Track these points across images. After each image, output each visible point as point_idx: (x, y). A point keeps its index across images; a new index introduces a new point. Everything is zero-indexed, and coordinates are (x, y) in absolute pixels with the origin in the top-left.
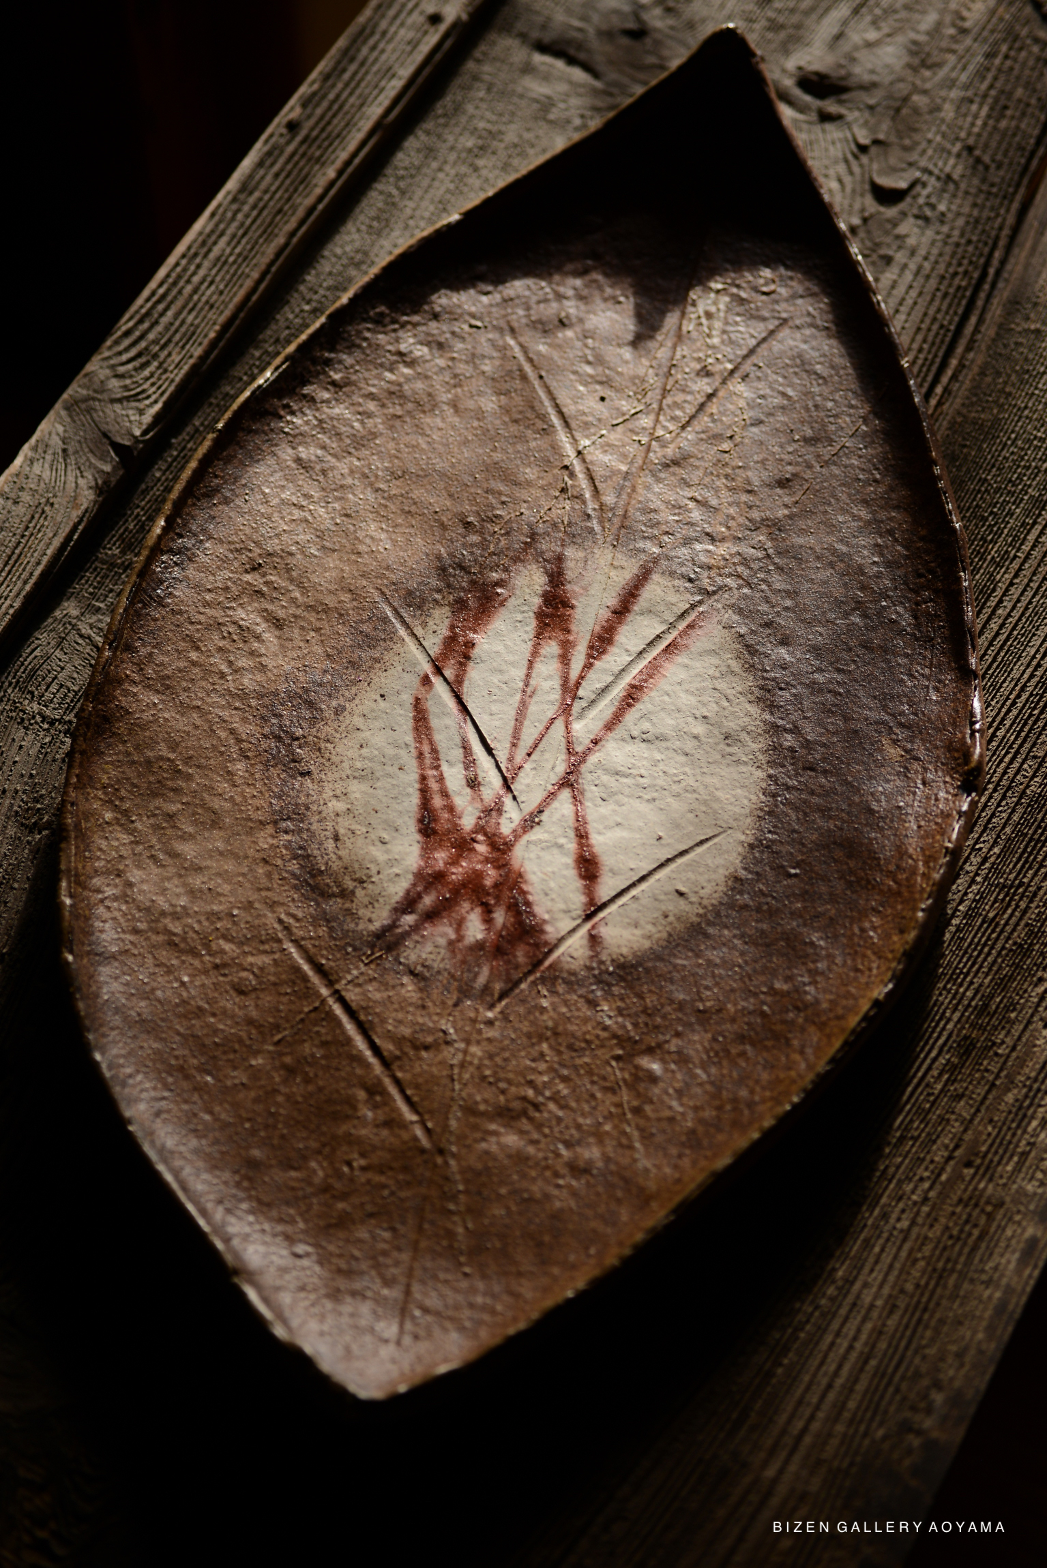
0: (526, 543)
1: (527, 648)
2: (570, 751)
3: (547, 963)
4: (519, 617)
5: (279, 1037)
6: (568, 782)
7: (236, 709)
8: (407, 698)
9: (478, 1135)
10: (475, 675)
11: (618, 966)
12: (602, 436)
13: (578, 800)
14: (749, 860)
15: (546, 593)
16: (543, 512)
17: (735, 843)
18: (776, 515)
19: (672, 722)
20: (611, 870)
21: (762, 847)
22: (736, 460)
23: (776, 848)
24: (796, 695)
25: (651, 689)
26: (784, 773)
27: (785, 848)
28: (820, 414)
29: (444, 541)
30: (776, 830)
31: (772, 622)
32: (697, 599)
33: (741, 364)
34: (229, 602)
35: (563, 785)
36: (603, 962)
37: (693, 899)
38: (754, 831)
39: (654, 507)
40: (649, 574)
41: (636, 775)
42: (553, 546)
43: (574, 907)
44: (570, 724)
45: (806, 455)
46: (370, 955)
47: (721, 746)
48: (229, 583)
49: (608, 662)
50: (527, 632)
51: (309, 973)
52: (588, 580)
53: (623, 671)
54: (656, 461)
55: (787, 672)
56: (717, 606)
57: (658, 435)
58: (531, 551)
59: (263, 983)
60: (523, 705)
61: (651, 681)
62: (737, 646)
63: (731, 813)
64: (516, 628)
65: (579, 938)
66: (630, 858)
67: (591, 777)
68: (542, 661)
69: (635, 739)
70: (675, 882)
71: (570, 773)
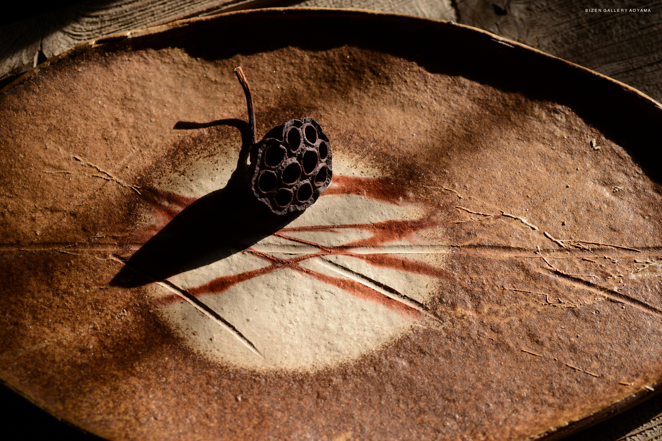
1: (365, 221)
2: (298, 260)
4: (385, 213)
6: (276, 263)
10: (338, 199)
11: (155, 315)
12: (533, 229)
13: (264, 271)
14: (243, 372)
15: (406, 223)
16: (465, 208)
17: (254, 362)
18: (508, 340)
19: (333, 311)
20: (219, 298)
21: (254, 378)
22: (542, 308)
23: (255, 386)
24: (373, 377)
25: (354, 294)
26: (312, 381)
27: (256, 391)
28: (596, 350)
29: (428, 163)
30: (268, 382)
31: (424, 353)
32: (427, 306)
33: (620, 296)
34: (347, 66)
35: (273, 260)
36: (156, 306)
37: (209, 347)
38: (265, 371)
39: (489, 268)
40: (437, 275)
41: (290, 299)
42: (441, 218)
43: (190, 284)
44: (317, 256)
45: (560, 348)
46: (137, 188)
47: (323, 342)
48: (359, 62)
49: (367, 267)
50: (376, 219)
51: (121, 163)
52: (422, 243)
53: (363, 277)
54: (524, 262)
55: (388, 369)
56: (426, 319)
57: (545, 259)
58: (434, 208)
59: (111, 143)
60: (324, 228)
61: (360, 293)
62: (399, 336)
63: (276, 356)
64: (377, 213)
65: (169, 291)
66: (230, 306)
67: (282, 274)
68: (358, 232)
69: (317, 293)
70: (219, 334)
71: (282, 262)
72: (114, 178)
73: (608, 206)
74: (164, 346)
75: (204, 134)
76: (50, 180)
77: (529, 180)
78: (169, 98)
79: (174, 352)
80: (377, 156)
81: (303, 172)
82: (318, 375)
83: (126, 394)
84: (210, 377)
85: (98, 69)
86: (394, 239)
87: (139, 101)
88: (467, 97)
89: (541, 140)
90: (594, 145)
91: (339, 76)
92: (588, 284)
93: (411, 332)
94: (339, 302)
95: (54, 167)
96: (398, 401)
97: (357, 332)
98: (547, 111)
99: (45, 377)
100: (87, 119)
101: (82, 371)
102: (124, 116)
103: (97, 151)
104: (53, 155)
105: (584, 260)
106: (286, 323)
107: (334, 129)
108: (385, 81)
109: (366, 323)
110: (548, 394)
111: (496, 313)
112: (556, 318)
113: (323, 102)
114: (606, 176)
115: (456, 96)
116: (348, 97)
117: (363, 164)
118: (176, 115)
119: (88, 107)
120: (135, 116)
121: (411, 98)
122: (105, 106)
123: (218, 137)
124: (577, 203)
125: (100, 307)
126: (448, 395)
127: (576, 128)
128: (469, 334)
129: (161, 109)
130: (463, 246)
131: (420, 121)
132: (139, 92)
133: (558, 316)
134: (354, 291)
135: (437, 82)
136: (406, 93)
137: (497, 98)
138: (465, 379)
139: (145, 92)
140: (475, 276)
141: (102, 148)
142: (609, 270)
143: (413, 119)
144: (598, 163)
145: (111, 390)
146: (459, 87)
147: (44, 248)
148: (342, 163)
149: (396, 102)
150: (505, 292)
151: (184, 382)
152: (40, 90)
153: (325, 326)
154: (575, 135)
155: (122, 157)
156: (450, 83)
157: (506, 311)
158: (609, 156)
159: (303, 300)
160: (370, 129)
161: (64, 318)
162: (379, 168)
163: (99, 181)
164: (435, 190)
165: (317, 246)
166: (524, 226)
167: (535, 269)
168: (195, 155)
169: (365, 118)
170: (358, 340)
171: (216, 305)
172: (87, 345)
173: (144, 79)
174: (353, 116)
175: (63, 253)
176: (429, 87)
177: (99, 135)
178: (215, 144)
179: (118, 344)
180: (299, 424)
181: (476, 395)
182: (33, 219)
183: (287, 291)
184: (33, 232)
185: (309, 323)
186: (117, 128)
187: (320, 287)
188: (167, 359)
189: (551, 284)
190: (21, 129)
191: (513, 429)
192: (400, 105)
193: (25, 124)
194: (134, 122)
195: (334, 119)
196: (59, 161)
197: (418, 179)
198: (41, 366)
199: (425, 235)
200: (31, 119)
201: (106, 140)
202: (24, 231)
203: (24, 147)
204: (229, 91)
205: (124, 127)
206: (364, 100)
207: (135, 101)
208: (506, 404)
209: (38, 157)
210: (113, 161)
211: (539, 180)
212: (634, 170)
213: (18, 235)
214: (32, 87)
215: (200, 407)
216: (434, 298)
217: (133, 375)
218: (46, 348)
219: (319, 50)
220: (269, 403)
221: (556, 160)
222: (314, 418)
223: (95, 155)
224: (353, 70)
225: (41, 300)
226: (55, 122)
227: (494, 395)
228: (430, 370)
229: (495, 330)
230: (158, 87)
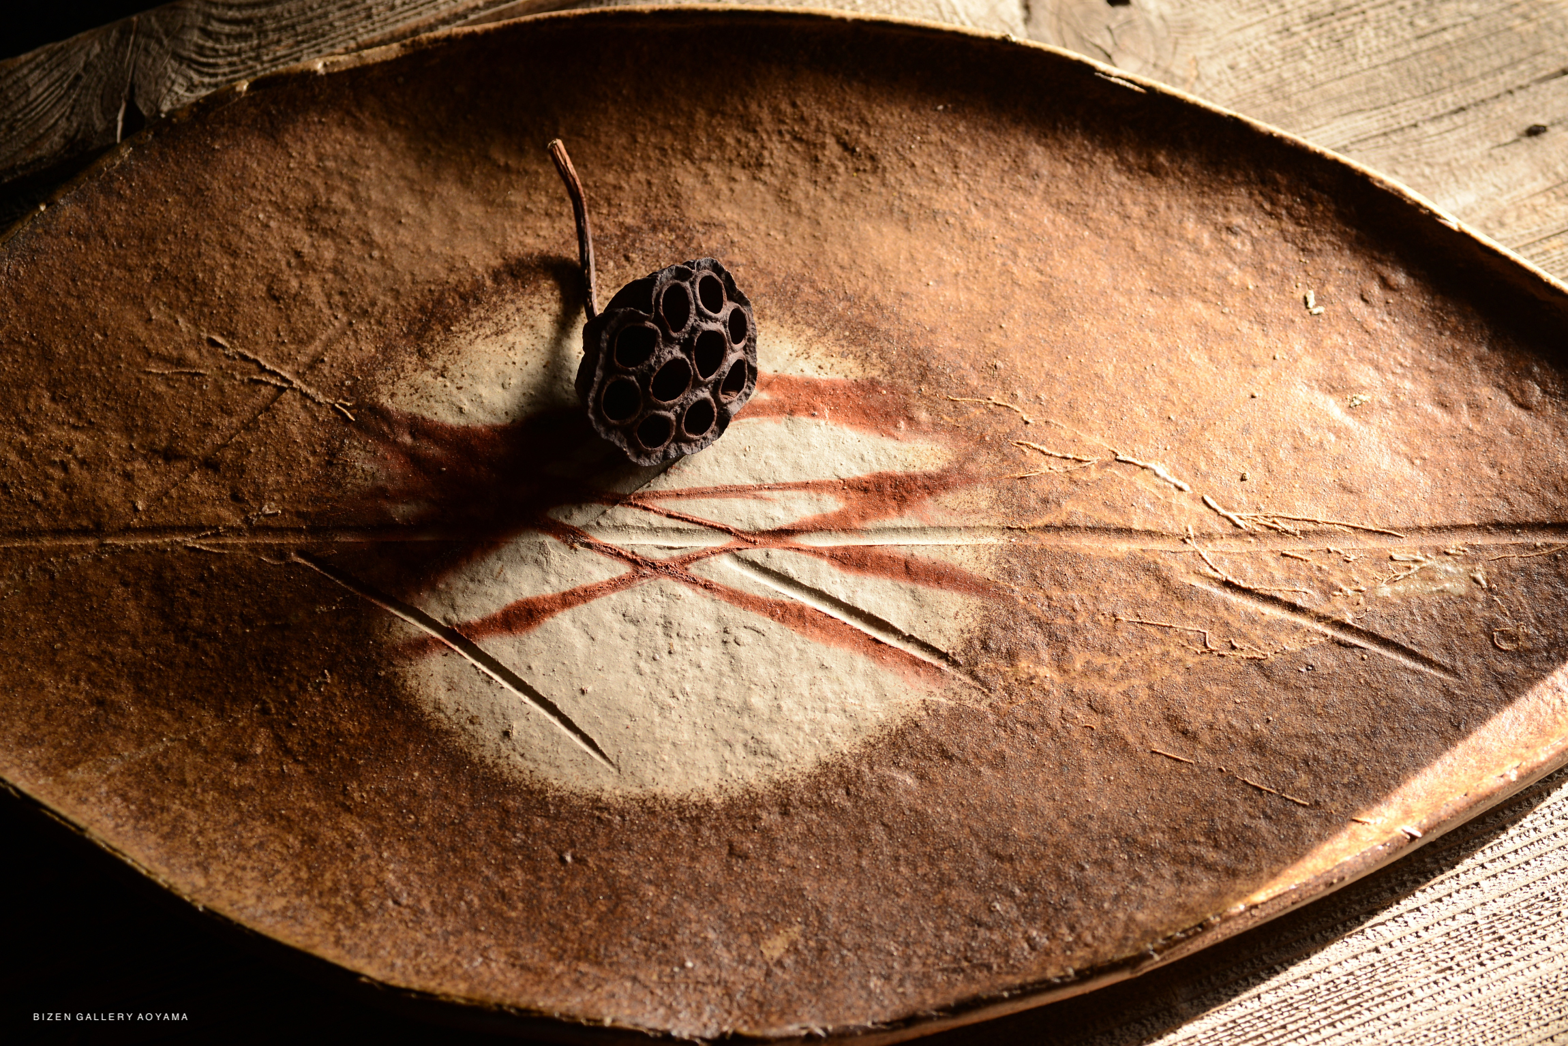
0: (982, 437)
1: (826, 475)
2: (686, 561)
3: (377, 602)
4: (869, 456)
5: (220, 340)
6: (641, 567)
7: (649, 183)
9: (130, 577)
10: (771, 426)
11: (388, 681)
12: (1180, 489)
13: (617, 584)
14: (575, 802)
15: (913, 478)
16: (1036, 446)
17: (597, 780)
18: (1123, 729)
19: (761, 670)
20: (522, 643)
21: (597, 813)
23: (601, 831)
24: (843, 810)
25: (803, 634)
26: (718, 819)
27: (602, 841)
28: (1305, 748)
30: (627, 824)
31: (950, 758)
32: (957, 658)
33: (1359, 632)
34: (788, 132)
35: (634, 562)
36: (390, 663)
37: (503, 748)
38: (620, 799)
39: (1086, 575)
40: (977, 592)
41: (671, 645)
42: (987, 468)
43: (462, 614)
44: (726, 551)
45: (1232, 745)
46: (345, 407)
47: (741, 736)
48: (813, 123)
49: (830, 574)
50: (849, 471)
51: (311, 350)
52: (947, 522)
53: (822, 595)
54: (1160, 561)
55: (875, 792)
56: (955, 685)
57: (1204, 556)
58: (972, 446)
59: (288, 307)
60: (740, 491)
61: (817, 631)
62: (899, 722)
63: (641, 766)
64: (852, 458)
65: (418, 629)
66: (546, 662)
67: (655, 593)
68: (811, 498)
69: (726, 632)
70: (524, 721)
71: (653, 566)
72: (297, 383)
73: (1338, 437)
74: (411, 747)
75: (484, 285)
76: (161, 388)
77: (1172, 383)
78: (408, 205)
79: (431, 761)
80: (851, 332)
81: (695, 375)
82: (731, 804)
83: (333, 850)
84: (507, 811)
85: (255, 144)
86: (887, 513)
87: (344, 212)
88: (1044, 199)
89: (1199, 292)
90: (1311, 303)
91: (772, 154)
92: (1293, 608)
93: (924, 713)
94: (772, 650)
95: (167, 360)
96: (897, 859)
97: (811, 715)
98: (1212, 228)
99: (166, 817)
100: (235, 254)
101: (242, 804)
102: (313, 245)
103: (258, 325)
104: (167, 333)
105: (1284, 555)
106: (663, 696)
107: (761, 271)
108: (869, 166)
109: (830, 695)
110: (1205, 844)
111: (1100, 672)
112: (1224, 682)
113: (737, 210)
114: (1335, 373)
115: (1021, 198)
116: (789, 201)
117: (823, 350)
118: (424, 244)
119: (235, 226)
120: (336, 245)
121: (925, 203)
122: (273, 224)
123: (514, 291)
124: (1273, 432)
125: (273, 666)
126: (998, 847)
127: (1274, 267)
128: (1043, 717)
129: (391, 228)
130: (1033, 528)
131: (942, 252)
132: (344, 193)
133: (1228, 678)
134: (804, 627)
135: (979, 165)
136: (914, 191)
137: (1107, 201)
138: (1033, 811)
139: (358, 193)
140: (1056, 593)
141: (268, 316)
142: (1336, 579)
143: (928, 248)
144: (1317, 344)
145: (303, 842)
146: (1027, 176)
147: (154, 537)
148: (778, 347)
149: (891, 211)
150: (1119, 626)
151: (452, 823)
152: (133, 192)
153: (745, 702)
154: (1271, 282)
155: (312, 338)
156: (1006, 168)
157: (1121, 668)
158: (1341, 328)
159: (699, 646)
160: (837, 270)
161: (200, 690)
162: (855, 357)
163: (264, 390)
164: (975, 405)
165: (726, 531)
166: (1161, 483)
167: (1182, 577)
168: (467, 332)
169: (826, 246)
170: (813, 732)
171: (516, 659)
172: (250, 746)
173: (354, 162)
174: (800, 242)
175: (194, 548)
176: (963, 176)
177: (261, 288)
178: (508, 306)
179: (314, 745)
180: (692, 911)
181: (1056, 846)
182: (128, 476)
183: (665, 627)
184: (129, 505)
185: (711, 696)
186: (299, 272)
187: (734, 619)
188: (416, 774)
189: (1214, 609)
190: (95, 278)
191: (1131, 919)
192: (901, 216)
193: (104, 267)
194: (335, 260)
195: (760, 248)
196: (178, 347)
197: (938, 382)
198: (157, 792)
199: (953, 504)
200: (116, 255)
201: (276, 299)
202: (110, 502)
203: (104, 318)
204: (536, 189)
205: (315, 271)
206: (824, 206)
207: (335, 212)
208: (1119, 865)
209: (134, 340)
210: (293, 347)
211: (1194, 383)
212: (1395, 359)
213: (99, 509)
214: (116, 185)
215: (487, 877)
216: (970, 641)
217: (348, 810)
218: (165, 754)
219: (728, 98)
220: (629, 868)
221: (1230, 338)
222: (723, 898)
223: (254, 332)
224: (800, 140)
225: (152, 651)
226: (167, 261)
227: (1094, 846)
228: (962, 793)
229: (1097, 707)
230: (385, 181)
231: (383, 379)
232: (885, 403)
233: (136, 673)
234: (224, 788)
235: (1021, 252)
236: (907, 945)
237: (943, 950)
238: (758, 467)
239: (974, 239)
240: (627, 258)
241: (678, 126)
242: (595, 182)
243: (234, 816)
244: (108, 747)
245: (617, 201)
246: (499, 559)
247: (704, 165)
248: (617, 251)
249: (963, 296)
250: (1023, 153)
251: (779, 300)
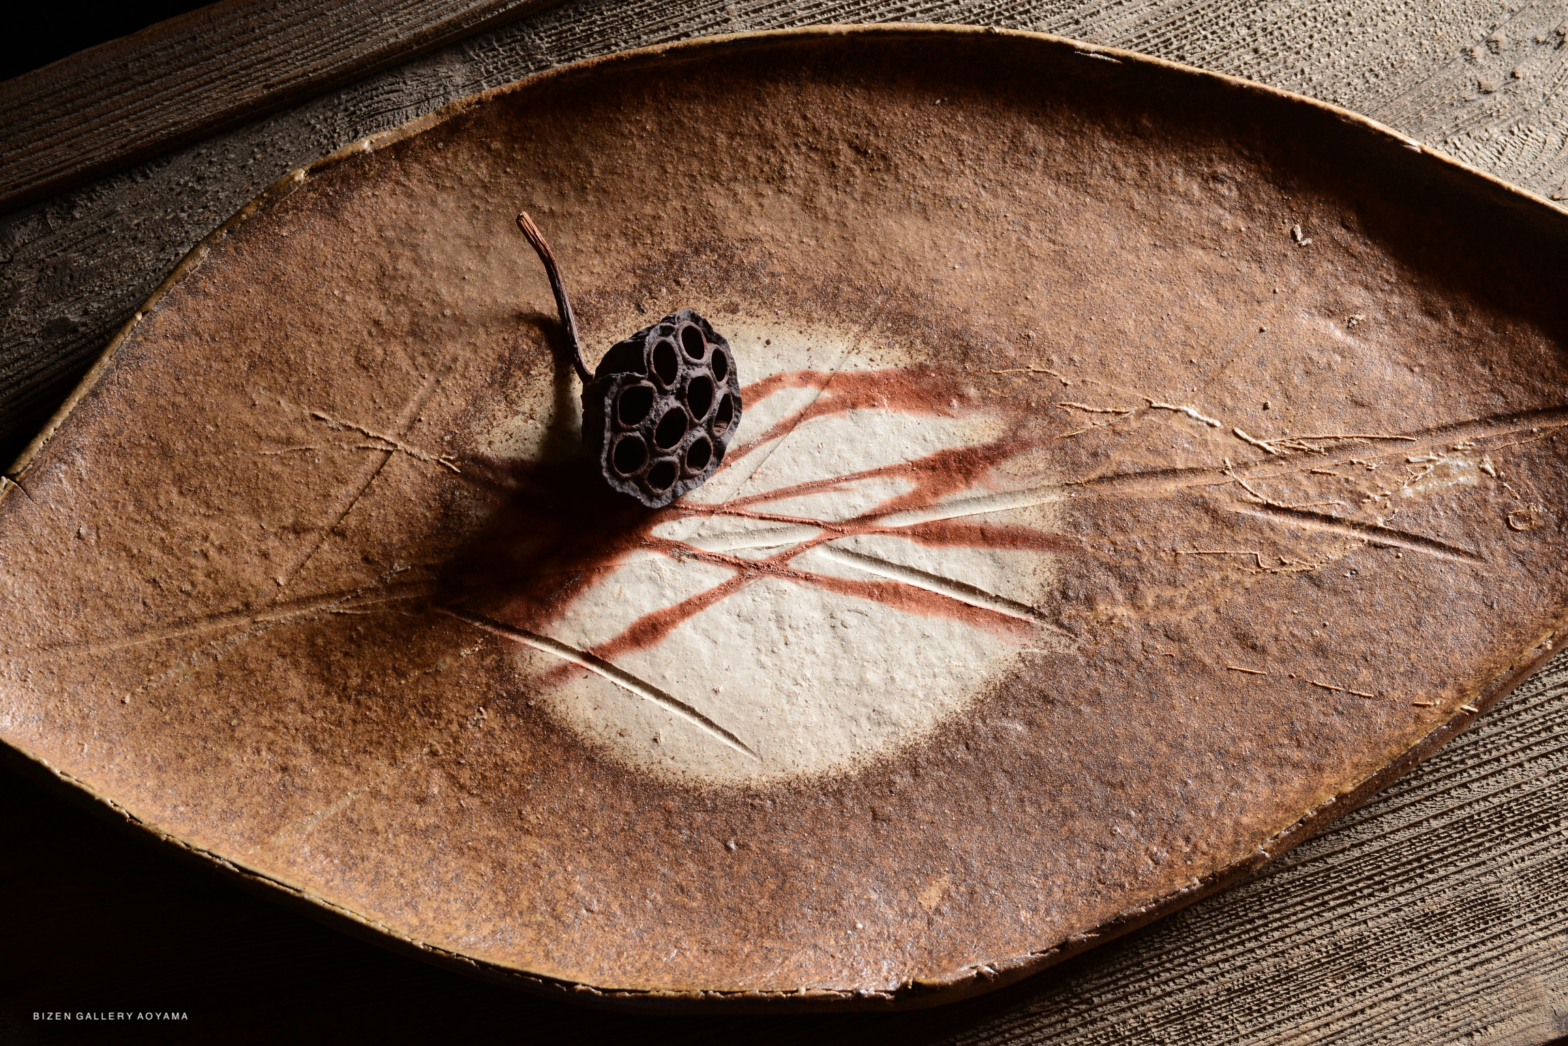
0: (1029, 404)
1: (895, 460)
2: (785, 557)
3: (514, 637)
4: (931, 436)
5: (322, 414)
6: (745, 569)
7: (684, 209)
8: (776, 368)
9: (287, 649)
10: (837, 423)
11: (539, 709)
12: (1212, 426)
13: (726, 589)
14: (728, 793)
15: (972, 451)
16: (1078, 405)
17: (744, 771)
18: (1200, 653)
19: (870, 648)
20: (653, 656)
21: (750, 800)
22: (1253, 579)
23: (755, 815)
24: (966, 763)
25: (902, 609)
26: (857, 789)
27: (759, 826)
28: (1362, 646)
29: (992, 321)
30: (778, 808)
31: (1052, 702)
32: (1042, 610)
33: (1391, 533)
34: (804, 144)
35: (739, 565)
36: (538, 693)
37: (655, 755)
38: (768, 785)
39: (1143, 517)
40: (1050, 547)
41: (786, 637)
42: (1037, 433)
43: (593, 637)
44: (818, 543)
45: (1298, 652)
46: (449, 460)
47: (863, 710)
48: (825, 133)
49: (916, 550)
50: (915, 452)
51: (407, 412)
52: (1011, 486)
53: (912, 571)
54: (1206, 495)
55: (992, 743)
56: (1044, 635)
57: (1244, 484)
58: (1021, 413)
59: (377, 374)
60: (821, 486)
61: (913, 605)
62: (1001, 677)
63: (781, 752)
64: (915, 440)
65: (557, 657)
66: (678, 670)
67: (762, 590)
68: (886, 483)
69: (832, 617)
70: (668, 727)
71: (756, 567)
72: (401, 445)
73: (1343, 357)
74: (571, 766)
76: (277, 468)
77: (1188, 328)
78: (468, 261)
79: (592, 776)
80: (893, 323)
81: (691, 418)
82: (867, 774)
83: (522, 872)
84: (669, 812)
85: (319, 224)
86: (956, 486)
87: (411, 277)
88: (1044, 173)
89: (1198, 240)
90: (1299, 236)
91: (792, 166)
92: (1329, 519)
93: (1022, 665)
94: (877, 628)
95: (278, 441)
96: (1022, 801)
97: (922, 682)
98: (1199, 179)
99: (368, 865)
100: (318, 331)
101: (432, 842)
102: (388, 312)
103: (353, 395)
104: (272, 416)
105: (1314, 473)
106: (787, 684)
108: (882, 165)
109: (935, 661)
110: (1289, 746)
111: (1171, 604)
112: (1281, 597)
113: (769, 224)
114: (1331, 298)
115: (1025, 176)
116: (815, 208)
117: (871, 343)
118: (490, 296)
119: (315, 305)
120: (410, 309)
121: (938, 192)
122: (348, 298)
124: (1285, 361)
125: (433, 711)
126: (1109, 776)
127: (1261, 207)
128: (1127, 652)
129: (457, 286)
130: (1089, 481)
131: (961, 236)
132: (408, 259)
133: (1283, 592)
134: (901, 602)
135: (981, 150)
136: (926, 183)
137: (1101, 167)
138: (1133, 739)
139: (420, 257)
140: (1119, 538)
141: (361, 386)
142: (1363, 487)
143: (948, 234)
144: (1311, 273)
145: (494, 868)
146: (1026, 154)
147: (300, 609)
148: (830, 347)
149: (909, 204)
150: (1180, 559)
151: (623, 830)
152: (217, 288)
153: (861, 679)
154: (1260, 221)
155: (405, 400)
156: (1006, 149)
157: (1188, 597)
158: (1330, 255)
159: (811, 634)
160: (870, 267)
161: (371, 742)
162: (901, 346)
163: (372, 456)
164: (1016, 375)
165: (816, 524)
166: (1194, 423)
167: (1228, 506)
169: (856, 245)
170: (927, 696)
171: (650, 671)
172: (427, 788)
173: (412, 229)
174: (831, 245)
175: (338, 614)
176: (968, 162)
177: (349, 360)
179: (484, 777)
180: (852, 877)
181: (1160, 767)
182: (265, 555)
183: (777, 621)
184: (271, 581)
185: (830, 678)
186: (381, 340)
187: (837, 605)
188: (581, 790)
189: (1261, 532)
190: (197, 374)
191: (1237, 823)
192: (919, 208)
193: (203, 362)
194: (412, 323)
195: (796, 256)
196: (285, 427)
197: (979, 357)
198: (355, 843)
199: (1014, 470)
200: (212, 350)
201: (366, 368)
202: (254, 582)
203: (212, 410)
204: (582, 229)
205: (395, 337)
206: (847, 208)
207: (403, 278)
208: (1217, 777)
209: (244, 426)
210: (390, 411)
211: (1207, 325)
212: (1381, 277)
213: (244, 590)
214: (201, 285)
215: (664, 875)
216: (1051, 593)
217: (527, 832)
218: (353, 807)
219: (743, 120)
220: (788, 846)
221: (1233, 279)
222: (876, 860)
223: (351, 402)
224: (816, 149)
225: (320, 714)
226: (259, 348)
227: (1193, 762)
228: (1068, 732)
229: (1173, 635)
230: (443, 241)
231: (478, 430)
232: (936, 385)
233: (310, 736)
234: (412, 830)
235: (1032, 225)
236: (1046, 878)
237: (1079, 877)
238: (833, 461)
239: (987, 220)
240: (678, 283)
241: (702, 152)
242: (635, 216)
243: (427, 855)
244: (301, 808)
245: (657, 230)
246: (617, 581)
247: (732, 185)
248: (667, 278)
249: (988, 274)
250: (1018, 133)
251: (823, 302)
